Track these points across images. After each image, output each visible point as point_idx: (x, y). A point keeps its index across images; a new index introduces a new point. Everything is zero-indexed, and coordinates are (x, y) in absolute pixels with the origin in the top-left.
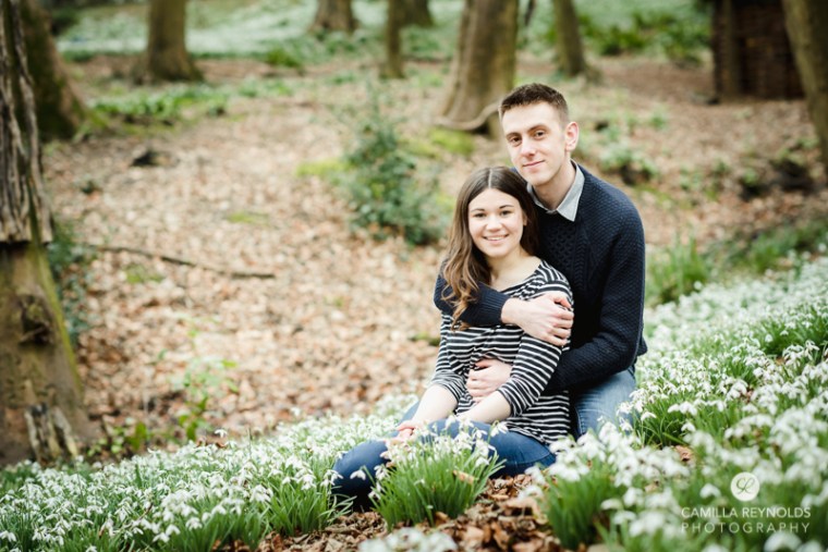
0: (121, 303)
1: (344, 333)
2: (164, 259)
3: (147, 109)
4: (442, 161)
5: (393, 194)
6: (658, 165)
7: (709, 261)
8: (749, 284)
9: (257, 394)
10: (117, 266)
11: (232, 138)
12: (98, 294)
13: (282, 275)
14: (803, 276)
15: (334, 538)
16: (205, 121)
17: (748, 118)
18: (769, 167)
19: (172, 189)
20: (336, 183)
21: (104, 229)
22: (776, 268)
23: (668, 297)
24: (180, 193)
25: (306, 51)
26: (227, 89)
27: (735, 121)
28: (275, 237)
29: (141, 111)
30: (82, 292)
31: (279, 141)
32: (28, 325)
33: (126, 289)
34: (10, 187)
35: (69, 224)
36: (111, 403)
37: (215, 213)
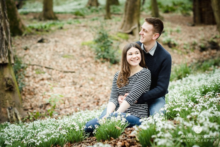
0: (34, 79)
1: (93, 87)
2: (46, 67)
3: (42, 27)
4: (120, 41)
5: (107, 50)
6: (178, 42)
7: (191, 68)
8: (201, 75)
9: (70, 104)
10: (33, 69)
11: (64, 35)
12: (28, 77)
13: (77, 72)
14: (215, 72)
15: (84, 144)
16: (57, 31)
17: (202, 30)
18: (208, 43)
19: (48, 49)
20: (92, 47)
21: (30, 59)
22: (208, 70)
23: (179, 78)
24: (50, 50)
25: (85, 12)
26: (63, 22)
27: (199, 30)
28: (75, 61)
29: (40, 28)
30: (23, 76)
31: (77, 36)
32: (8, 85)
33: (35, 75)
34: (3, 49)
35: (20, 58)
36: (31, 106)
37: (59, 55)
